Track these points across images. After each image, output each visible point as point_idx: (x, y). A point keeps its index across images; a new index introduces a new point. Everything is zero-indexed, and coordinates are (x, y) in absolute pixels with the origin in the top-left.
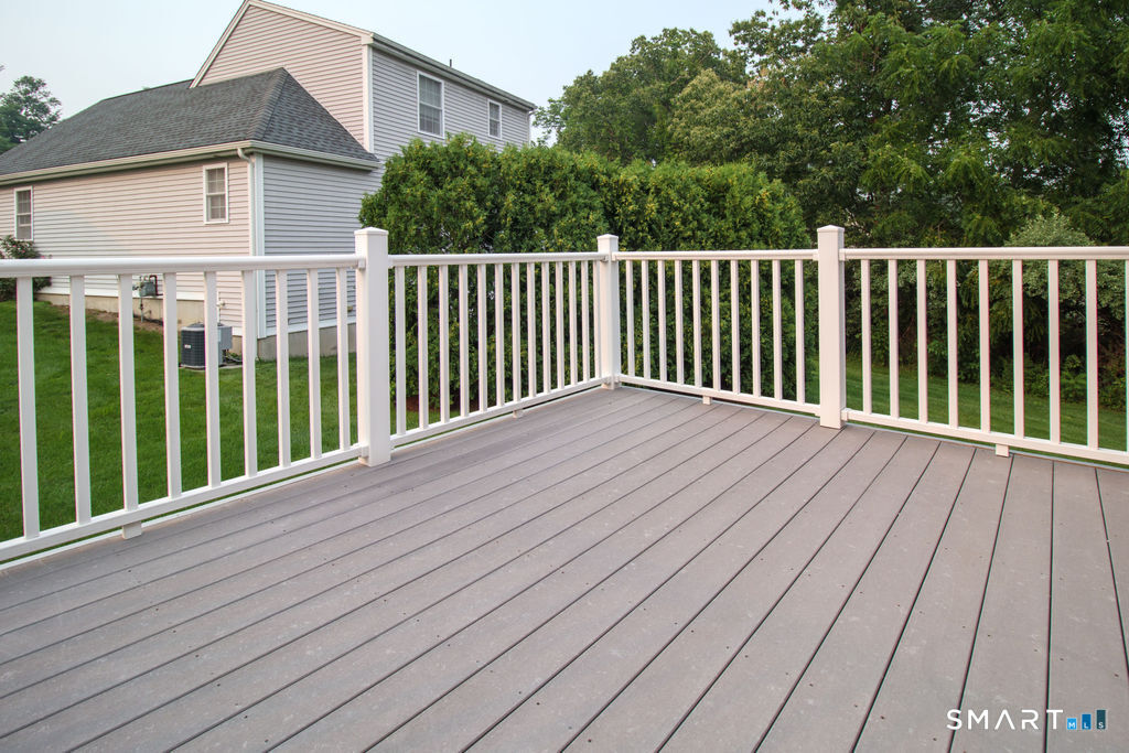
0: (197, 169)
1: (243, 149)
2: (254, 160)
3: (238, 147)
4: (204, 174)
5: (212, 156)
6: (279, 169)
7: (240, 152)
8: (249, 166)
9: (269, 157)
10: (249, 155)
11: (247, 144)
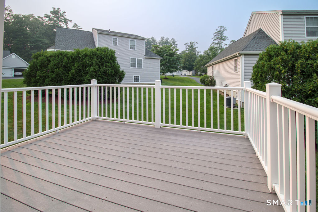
0: (232, 60)
1: (238, 54)
2: (241, 56)
3: (237, 53)
4: (234, 61)
5: (234, 56)
6: (248, 57)
7: (238, 55)
8: (240, 58)
9: (245, 55)
10: (240, 55)
11: (238, 53)
